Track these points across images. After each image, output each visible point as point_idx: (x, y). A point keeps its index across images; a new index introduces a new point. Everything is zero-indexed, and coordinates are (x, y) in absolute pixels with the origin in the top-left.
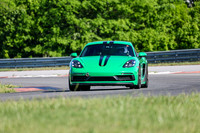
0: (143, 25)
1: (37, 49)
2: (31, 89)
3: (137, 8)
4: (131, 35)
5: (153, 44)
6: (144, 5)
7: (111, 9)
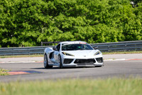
0: (97, 21)
1: (13, 40)
2: (20, 73)
3: (92, 8)
4: (88, 29)
5: (105, 36)
6: (97, 5)
7: (71, 8)
